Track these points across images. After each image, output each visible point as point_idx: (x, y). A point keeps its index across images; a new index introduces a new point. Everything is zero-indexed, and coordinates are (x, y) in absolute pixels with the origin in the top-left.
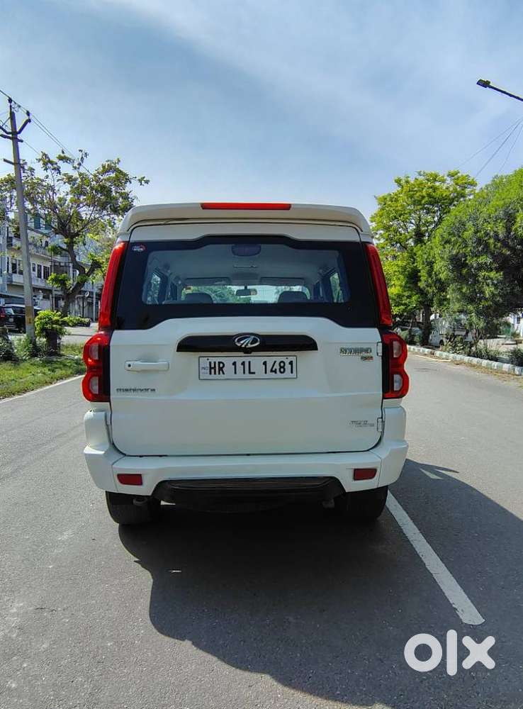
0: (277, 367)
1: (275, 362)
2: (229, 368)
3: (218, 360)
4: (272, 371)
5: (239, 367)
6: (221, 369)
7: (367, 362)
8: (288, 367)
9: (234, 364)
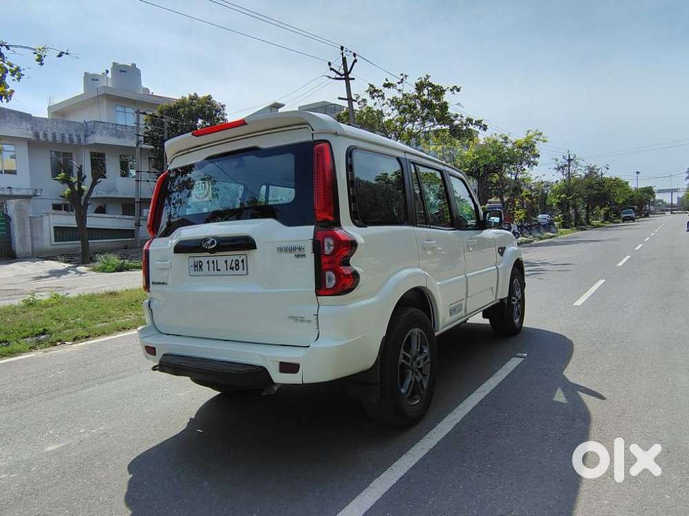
0: (234, 265)
1: (232, 260)
2: (205, 266)
3: (198, 259)
4: (231, 268)
5: (211, 264)
6: (201, 267)
7: (299, 259)
8: (241, 264)
9: (208, 262)
